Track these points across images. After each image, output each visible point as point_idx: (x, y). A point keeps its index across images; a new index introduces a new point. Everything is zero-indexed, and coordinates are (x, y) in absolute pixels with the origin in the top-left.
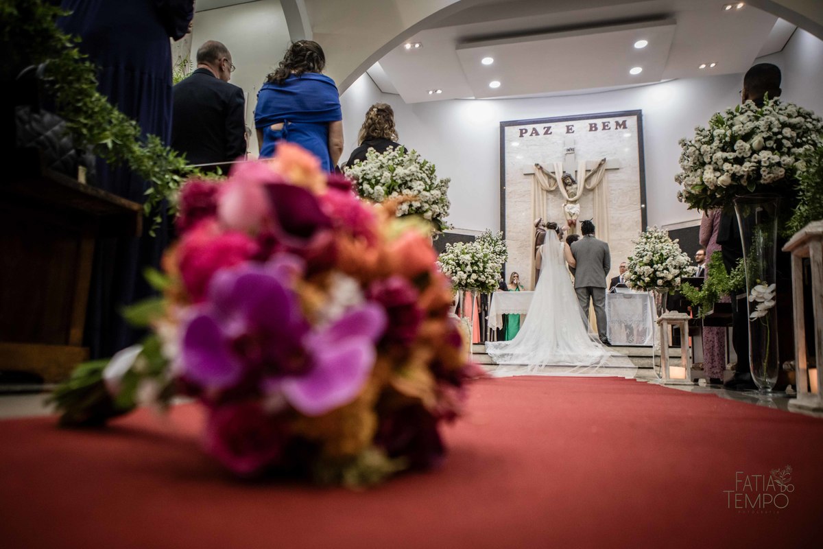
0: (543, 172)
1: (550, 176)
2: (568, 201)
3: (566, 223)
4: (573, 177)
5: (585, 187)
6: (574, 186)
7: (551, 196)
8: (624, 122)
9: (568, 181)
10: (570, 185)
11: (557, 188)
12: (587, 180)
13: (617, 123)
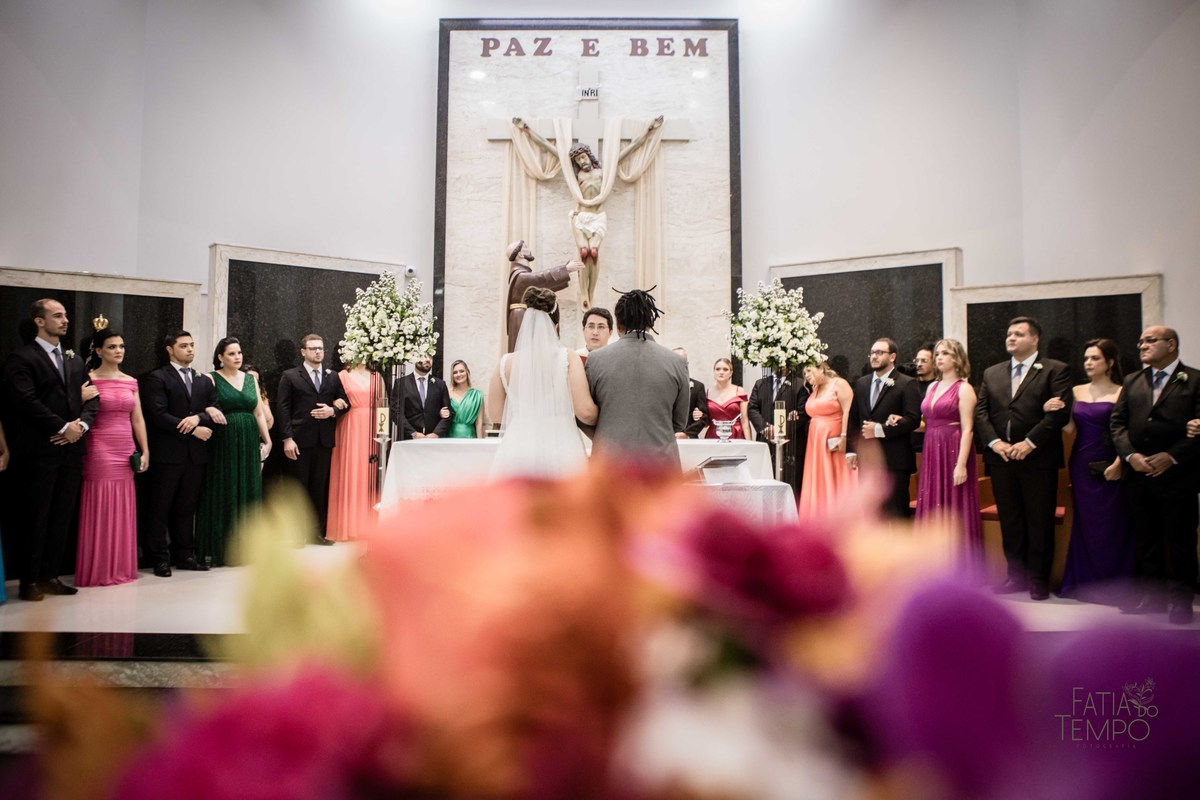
0: (530, 137)
1: (545, 148)
2: (581, 205)
3: (577, 256)
4: (595, 153)
5: (618, 176)
6: (596, 173)
7: (545, 192)
8: (703, 42)
9: (582, 161)
10: (587, 171)
11: (560, 174)
12: (623, 160)
13: (688, 42)
